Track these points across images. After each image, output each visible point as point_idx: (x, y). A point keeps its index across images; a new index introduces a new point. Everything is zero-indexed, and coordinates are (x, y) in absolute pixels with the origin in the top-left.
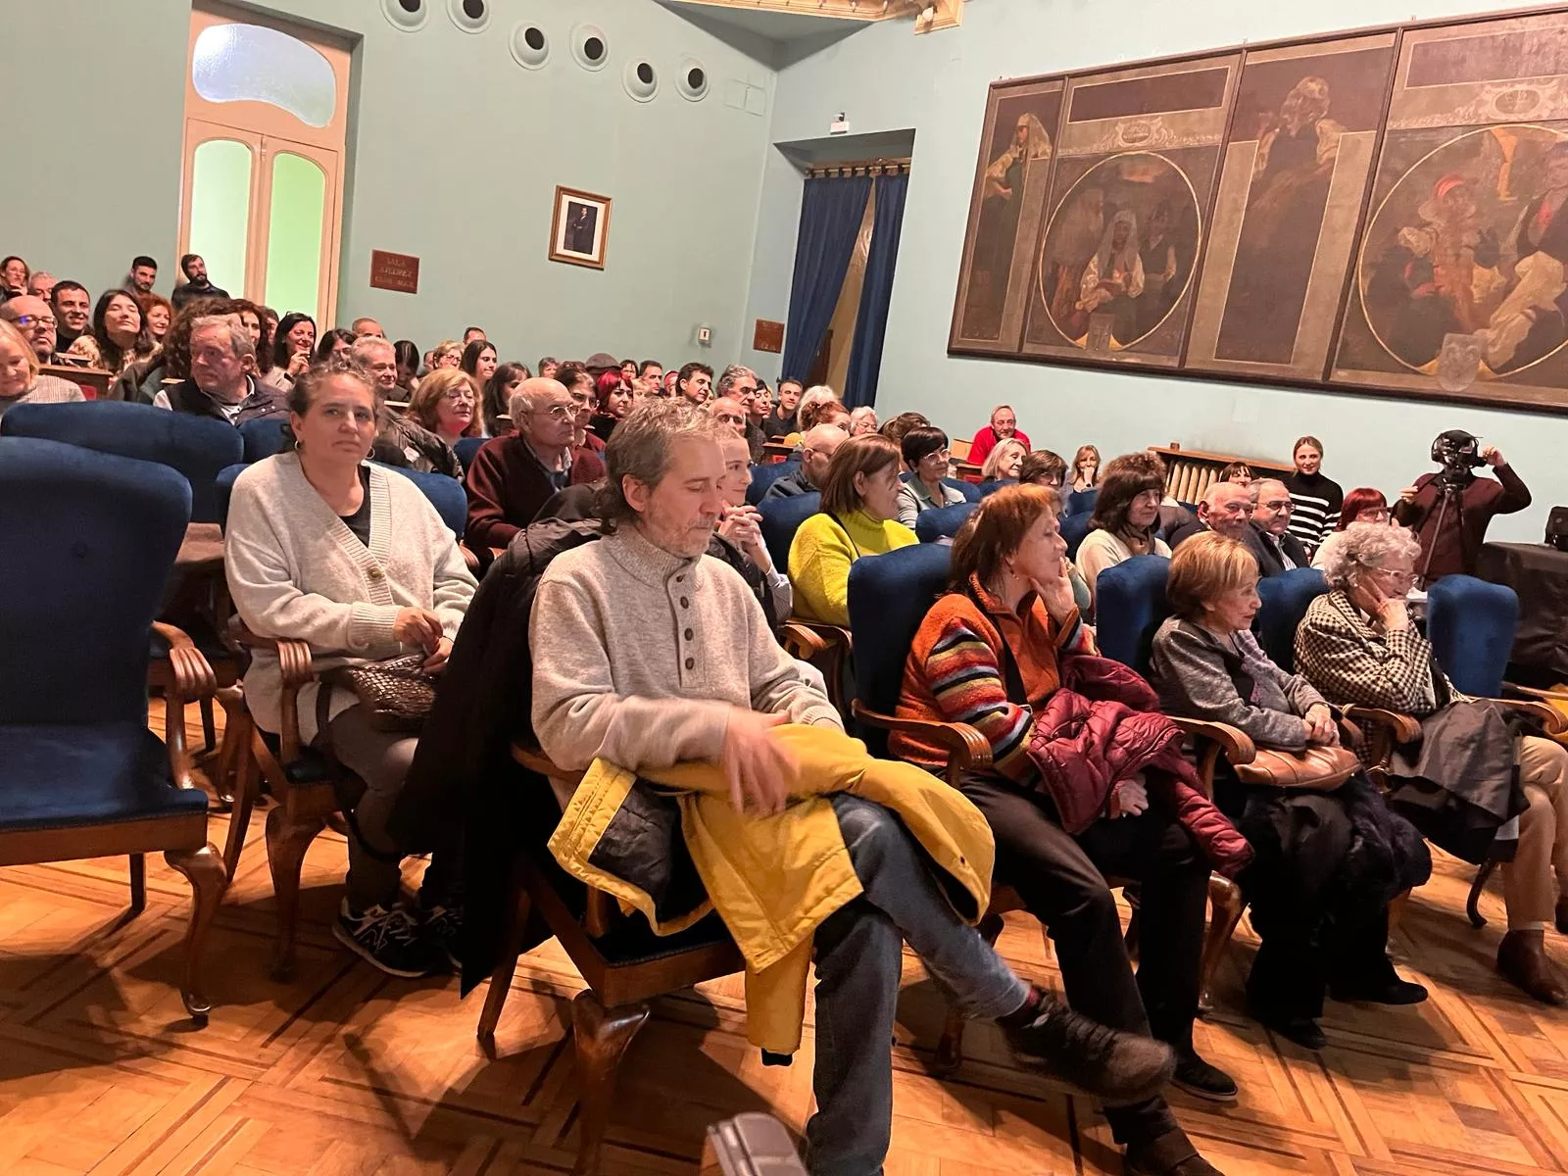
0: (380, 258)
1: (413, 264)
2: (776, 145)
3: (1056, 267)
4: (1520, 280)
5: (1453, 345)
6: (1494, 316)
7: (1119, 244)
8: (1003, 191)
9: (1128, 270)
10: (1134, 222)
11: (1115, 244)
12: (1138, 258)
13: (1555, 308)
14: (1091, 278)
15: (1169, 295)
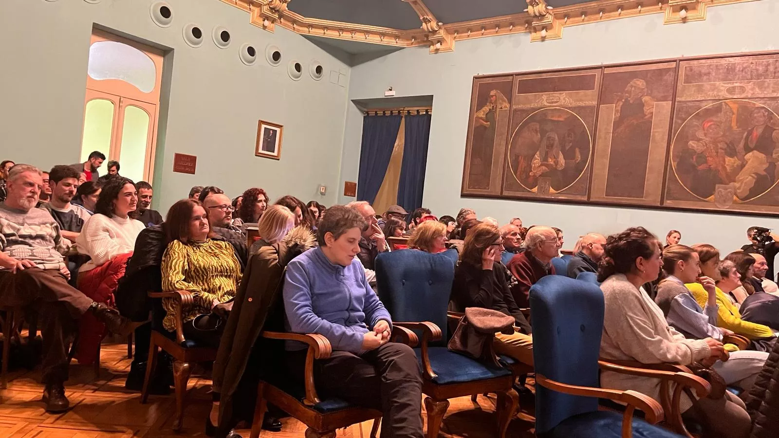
0: (178, 157)
1: (193, 159)
2: (352, 100)
3: (517, 157)
4: (747, 162)
5: (720, 189)
6: (737, 177)
7: (550, 146)
8: (485, 123)
9: (556, 158)
10: (556, 138)
11: (548, 147)
12: (560, 152)
13: (765, 173)
14: (537, 161)
15: (579, 169)
